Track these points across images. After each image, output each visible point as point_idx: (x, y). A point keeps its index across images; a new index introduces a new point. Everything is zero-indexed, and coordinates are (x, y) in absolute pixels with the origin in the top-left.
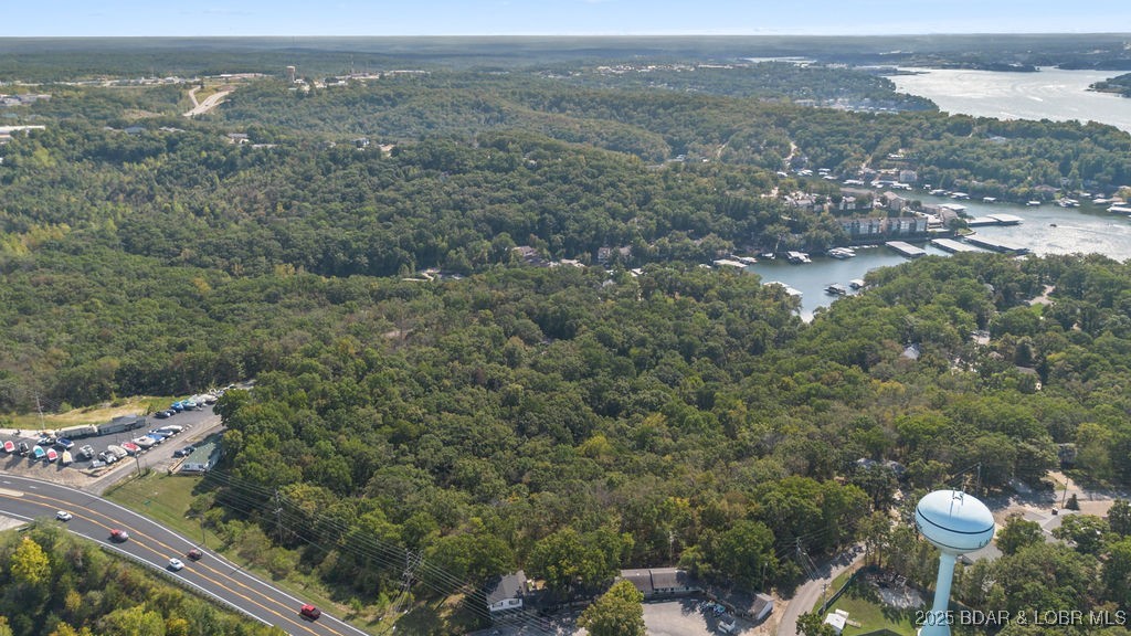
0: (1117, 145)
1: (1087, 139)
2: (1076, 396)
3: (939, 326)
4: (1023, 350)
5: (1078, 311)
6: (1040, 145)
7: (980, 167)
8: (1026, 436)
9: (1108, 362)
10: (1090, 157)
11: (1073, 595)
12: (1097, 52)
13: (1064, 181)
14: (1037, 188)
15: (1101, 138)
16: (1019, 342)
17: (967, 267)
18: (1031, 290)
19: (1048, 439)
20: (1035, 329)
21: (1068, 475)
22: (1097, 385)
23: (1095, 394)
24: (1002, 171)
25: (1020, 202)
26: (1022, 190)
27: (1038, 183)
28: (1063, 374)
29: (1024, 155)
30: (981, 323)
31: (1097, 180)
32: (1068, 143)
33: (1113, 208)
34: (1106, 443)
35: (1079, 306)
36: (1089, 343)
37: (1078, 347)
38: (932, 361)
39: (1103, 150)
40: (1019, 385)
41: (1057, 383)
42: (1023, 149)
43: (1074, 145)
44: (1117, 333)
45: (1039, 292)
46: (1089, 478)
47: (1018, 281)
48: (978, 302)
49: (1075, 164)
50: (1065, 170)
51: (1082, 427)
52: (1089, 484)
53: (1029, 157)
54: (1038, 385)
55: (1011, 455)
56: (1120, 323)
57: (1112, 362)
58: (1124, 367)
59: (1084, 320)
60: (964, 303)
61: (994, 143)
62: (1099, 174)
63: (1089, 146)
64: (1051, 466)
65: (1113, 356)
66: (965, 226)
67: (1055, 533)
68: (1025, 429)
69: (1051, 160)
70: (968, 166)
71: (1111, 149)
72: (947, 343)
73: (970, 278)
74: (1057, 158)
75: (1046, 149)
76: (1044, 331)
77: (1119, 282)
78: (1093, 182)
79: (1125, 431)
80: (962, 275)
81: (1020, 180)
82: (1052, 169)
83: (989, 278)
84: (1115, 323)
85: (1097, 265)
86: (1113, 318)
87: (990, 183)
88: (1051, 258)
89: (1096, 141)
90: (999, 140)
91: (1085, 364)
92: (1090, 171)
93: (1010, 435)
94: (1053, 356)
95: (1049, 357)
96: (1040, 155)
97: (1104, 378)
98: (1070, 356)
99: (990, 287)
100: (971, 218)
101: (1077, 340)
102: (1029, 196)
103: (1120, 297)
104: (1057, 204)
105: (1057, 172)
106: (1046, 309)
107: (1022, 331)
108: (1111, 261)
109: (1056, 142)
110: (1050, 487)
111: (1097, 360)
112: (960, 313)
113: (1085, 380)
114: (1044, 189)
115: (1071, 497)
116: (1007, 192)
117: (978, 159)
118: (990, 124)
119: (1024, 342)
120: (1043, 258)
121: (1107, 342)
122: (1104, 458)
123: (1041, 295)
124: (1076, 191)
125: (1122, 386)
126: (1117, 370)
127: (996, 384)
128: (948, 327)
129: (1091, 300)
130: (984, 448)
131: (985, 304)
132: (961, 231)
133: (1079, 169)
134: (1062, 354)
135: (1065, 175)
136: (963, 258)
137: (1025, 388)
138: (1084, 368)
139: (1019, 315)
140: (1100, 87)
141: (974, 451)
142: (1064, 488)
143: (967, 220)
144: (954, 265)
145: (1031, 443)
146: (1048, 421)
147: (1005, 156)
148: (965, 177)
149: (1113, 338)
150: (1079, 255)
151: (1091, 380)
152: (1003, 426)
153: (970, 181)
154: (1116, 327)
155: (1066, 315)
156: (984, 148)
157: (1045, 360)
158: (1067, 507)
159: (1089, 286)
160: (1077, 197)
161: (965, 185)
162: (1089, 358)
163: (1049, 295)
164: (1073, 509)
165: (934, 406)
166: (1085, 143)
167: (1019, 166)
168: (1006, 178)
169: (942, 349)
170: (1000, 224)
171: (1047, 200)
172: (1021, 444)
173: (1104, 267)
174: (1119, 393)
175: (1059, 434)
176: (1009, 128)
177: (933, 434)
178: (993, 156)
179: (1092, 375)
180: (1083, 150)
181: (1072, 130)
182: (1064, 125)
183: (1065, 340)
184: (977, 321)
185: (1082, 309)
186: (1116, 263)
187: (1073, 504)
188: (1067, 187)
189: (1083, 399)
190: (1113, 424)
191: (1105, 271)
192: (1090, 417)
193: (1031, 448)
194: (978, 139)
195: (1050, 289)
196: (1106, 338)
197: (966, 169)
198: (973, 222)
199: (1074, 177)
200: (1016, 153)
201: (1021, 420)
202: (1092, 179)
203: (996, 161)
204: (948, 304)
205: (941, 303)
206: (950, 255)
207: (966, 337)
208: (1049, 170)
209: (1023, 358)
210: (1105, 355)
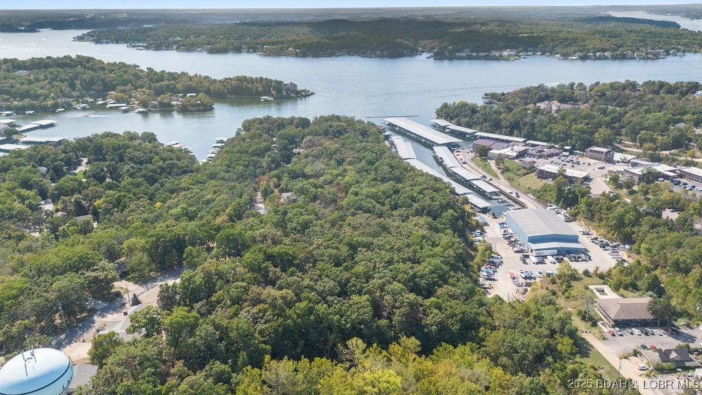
0: (98, 68)
1: (79, 66)
2: (119, 224)
3: (9, 207)
4: (78, 204)
5: (105, 169)
6: (51, 73)
7: (15, 92)
8: (89, 267)
9: (131, 195)
10: (85, 77)
11: (153, 374)
12: (72, 19)
13: (75, 94)
14: (59, 100)
15: (87, 65)
16: (73, 200)
17: (21, 159)
18: (72, 164)
19: (104, 263)
20: (80, 188)
21: (129, 280)
22: (130, 212)
23: (130, 218)
24: (31, 92)
25: (52, 110)
26: (50, 103)
27: (59, 97)
28: (107, 211)
29: (43, 80)
30: (43, 195)
31: (94, 90)
32: (69, 70)
33: (109, 105)
34: (143, 249)
35: (104, 166)
36: (118, 187)
37: (111, 192)
38: (10, 235)
39: (91, 72)
40: (81, 230)
41: (105, 218)
42: (41, 77)
43: (73, 71)
44: (131, 176)
45: (79, 163)
46: (142, 276)
47: (62, 160)
48: (35, 181)
49: (78, 82)
50: (73, 87)
51: (126, 243)
52: (143, 280)
53: (47, 81)
54: (95, 225)
55: (82, 286)
56: (131, 169)
57: (135, 194)
58: (142, 195)
59: (111, 174)
60: (26, 185)
61: (20, 75)
62: (94, 87)
63: (82, 70)
64: (114, 279)
65: (133, 190)
66: (17, 133)
67: (128, 331)
68: (86, 262)
69: (62, 81)
70: (7, 93)
71: (95, 70)
72: (20, 217)
73: (25, 165)
74: (65, 80)
75: (56, 75)
76: (87, 188)
77: (123, 145)
78: (93, 92)
79: (152, 236)
80: (18, 165)
81: (46, 97)
82: (65, 87)
83: (41, 162)
84: (128, 170)
85: (108, 138)
86: (126, 168)
87: (26, 101)
88: (78, 141)
89: (85, 67)
90: (23, 73)
91: (119, 201)
92: (88, 85)
93: (77, 271)
94: (97, 203)
95: (95, 204)
96: (54, 79)
97: (132, 206)
98: (108, 199)
99: (44, 169)
100: (19, 126)
101: (110, 187)
102: (56, 106)
103: (126, 154)
104: (75, 109)
105: (68, 89)
106: (85, 173)
107: (73, 192)
108: (115, 134)
109: (60, 70)
110: (118, 295)
111: (125, 196)
112: (24, 192)
113: (122, 211)
114: (64, 100)
115: (133, 297)
116: (40, 106)
117: (12, 87)
118: (13, 63)
119: (76, 199)
120: (74, 141)
121: (128, 183)
122: (145, 259)
123: (80, 165)
124: (85, 99)
125: (144, 207)
126: (139, 199)
127: (65, 235)
128: (18, 205)
129: (111, 160)
130: (59, 290)
131: (41, 181)
132: (15, 137)
133: (81, 85)
134: (103, 199)
135: (74, 90)
136: (18, 154)
137: (85, 230)
138: (119, 204)
139: (67, 182)
140: (80, 39)
141: (52, 296)
142: (127, 291)
143: (17, 129)
144: (11, 160)
145: (94, 270)
146: (103, 249)
147: (30, 82)
148: (7, 100)
149: (130, 179)
150: (97, 135)
151: (125, 210)
152: (70, 266)
153: (12, 102)
154: (130, 172)
155: (99, 174)
156: (14, 79)
157: (94, 207)
158: (133, 305)
159: (107, 152)
160: (86, 102)
161: (9, 106)
162: (120, 196)
163: (87, 164)
164: (137, 304)
165: (15, 271)
166: (79, 69)
167: (42, 88)
168: (36, 97)
169: (18, 223)
170: (42, 127)
171: (69, 108)
172: (87, 274)
173: (113, 139)
174: (144, 212)
175: (112, 255)
176: (27, 64)
177: (15, 297)
178: (22, 84)
179: (125, 207)
180: (80, 73)
181: (68, 61)
182: (62, 59)
183: (103, 190)
184: (40, 195)
185: (107, 168)
186: (119, 135)
187: (136, 302)
188: (77, 97)
189: (123, 224)
190: (144, 234)
191: (113, 140)
192: (129, 234)
193: (94, 274)
194: (7, 74)
195: (85, 160)
196: (126, 180)
197: (6, 94)
198: (22, 129)
199: (79, 90)
200: (37, 80)
201: (82, 256)
202: (91, 90)
203: (25, 87)
204: (14, 188)
205: (8, 189)
206: (7, 154)
207: (35, 208)
208: (63, 88)
209: (80, 210)
210: (129, 191)
